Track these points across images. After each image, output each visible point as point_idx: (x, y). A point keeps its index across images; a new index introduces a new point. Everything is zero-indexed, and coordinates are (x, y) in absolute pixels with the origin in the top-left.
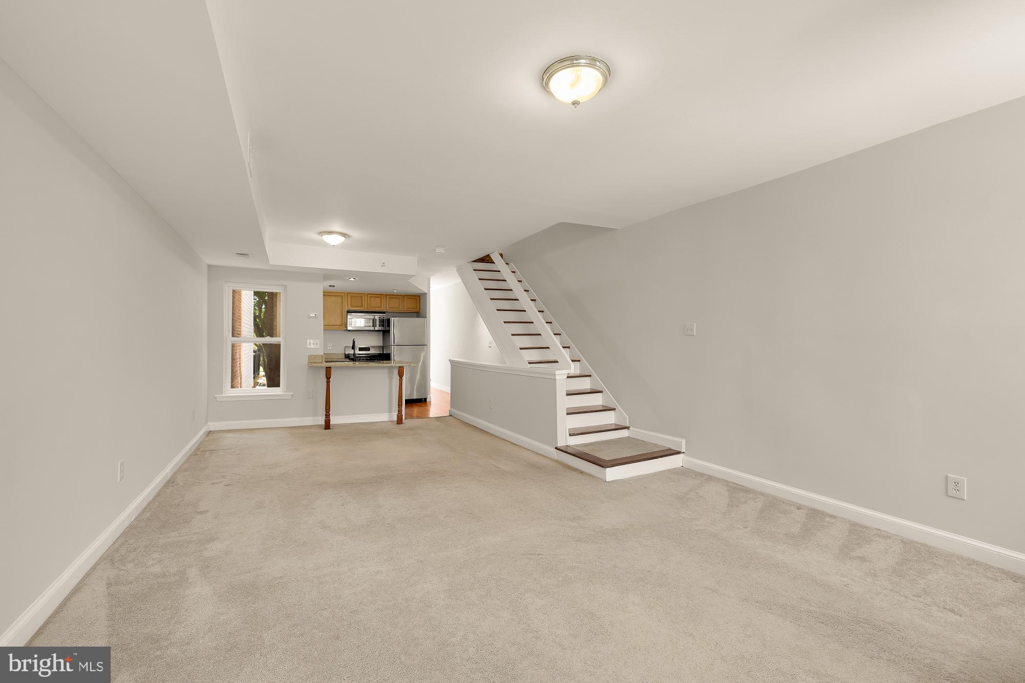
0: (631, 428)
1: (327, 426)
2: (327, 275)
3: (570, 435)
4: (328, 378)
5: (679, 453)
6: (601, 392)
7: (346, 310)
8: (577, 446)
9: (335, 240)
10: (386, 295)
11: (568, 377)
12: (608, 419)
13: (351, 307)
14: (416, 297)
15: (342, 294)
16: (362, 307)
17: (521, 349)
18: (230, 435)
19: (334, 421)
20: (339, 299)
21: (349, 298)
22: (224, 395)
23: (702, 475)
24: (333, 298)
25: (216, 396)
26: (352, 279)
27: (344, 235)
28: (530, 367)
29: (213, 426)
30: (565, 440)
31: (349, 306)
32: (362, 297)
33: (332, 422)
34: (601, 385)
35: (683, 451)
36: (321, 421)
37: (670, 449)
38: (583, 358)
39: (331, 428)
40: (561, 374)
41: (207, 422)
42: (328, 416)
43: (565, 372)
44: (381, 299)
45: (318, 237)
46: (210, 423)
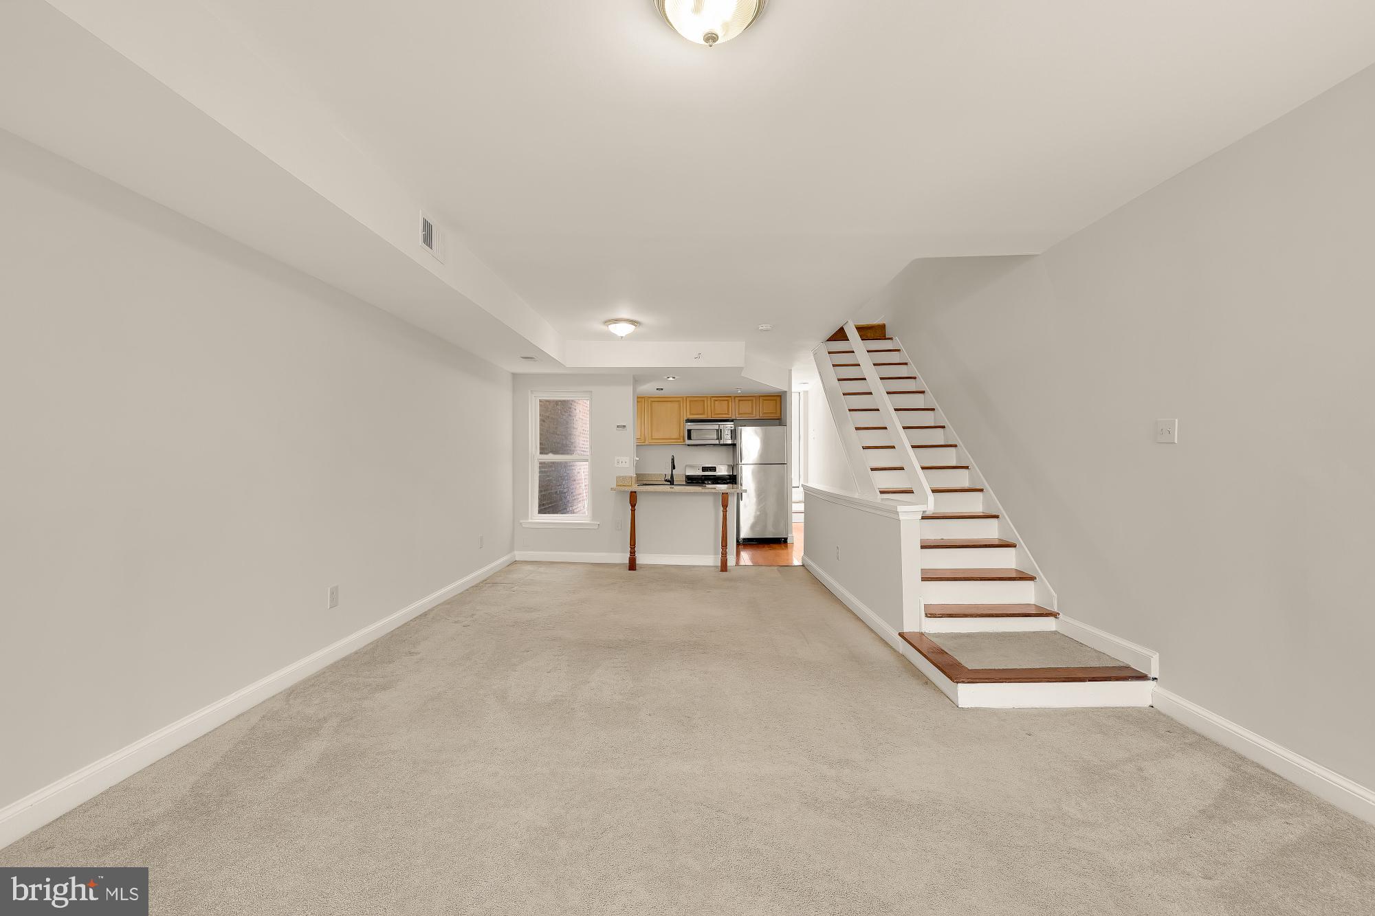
0: (1061, 616)
1: (632, 565)
2: (638, 377)
3: (926, 616)
4: (633, 506)
5: (1142, 677)
6: (1013, 546)
7: (685, 418)
8: (938, 635)
9: (622, 330)
10: (735, 397)
11: (923, 518)
12: (1023, 594)
13: (691, 414)
14: (775, 398)
15: (679, 399)
16: (703, 414)
17: (872, 469)
18: (529, 567)
19: (641, 559)
20: (676, 405)
21: (688, 404)
22: (530, 521)
23: (1186, 731)
24: (669, 405)
25: (521, 521)
26: (671, 379)
27: (633, 322)
28: (882, 499)
29: (519, 555)
30: (915, 622)
31: (688, 414)
32: (704, 401)
33: (638, 562)
34: (1014, 535)
35: (1152, 675)
36: (625, 558)
37: (1128, 668)
38: (988, 487)
39: (637, 568)
40: (909, 513)
41: (511, 549)
42: (633, 553)
43: (919, 509)
44: (728, 403)
45: (603, 328)
46: (516, 553)
